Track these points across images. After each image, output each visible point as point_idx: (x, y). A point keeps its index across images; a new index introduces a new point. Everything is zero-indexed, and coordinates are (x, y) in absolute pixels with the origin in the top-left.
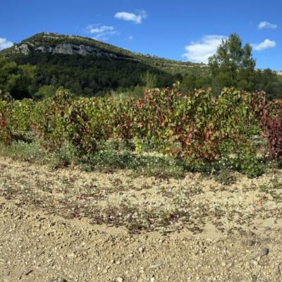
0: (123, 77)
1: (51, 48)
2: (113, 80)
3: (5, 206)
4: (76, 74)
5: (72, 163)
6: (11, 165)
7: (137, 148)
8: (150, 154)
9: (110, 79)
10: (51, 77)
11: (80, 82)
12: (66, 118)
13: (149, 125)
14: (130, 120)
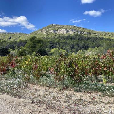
0: (91, 43)
1: (56, 31)
2: (86, 45)
3: (38, 110)
4: (68, 42)
5: (70, 87)
6: (40, 89)
7: (103, 81)
8: (110, 84)
9: (84, 44)
10: (56, 45)
11: (70, 46)
12: (67, 65)
13: (110, 69)
14: (100, 66)
